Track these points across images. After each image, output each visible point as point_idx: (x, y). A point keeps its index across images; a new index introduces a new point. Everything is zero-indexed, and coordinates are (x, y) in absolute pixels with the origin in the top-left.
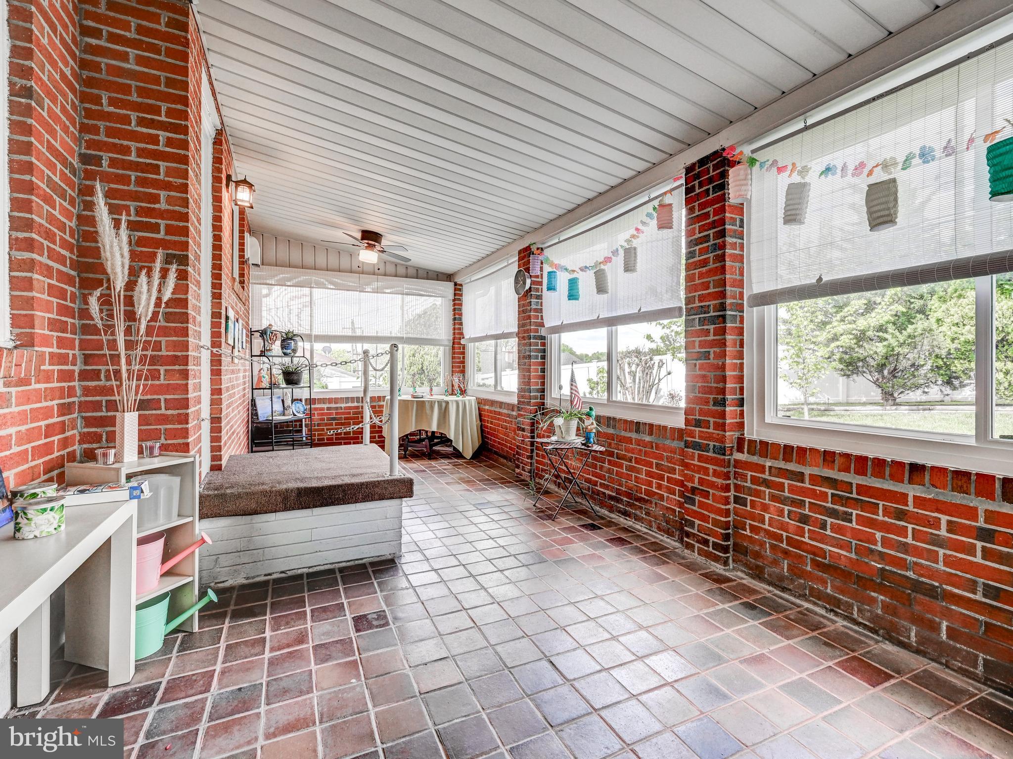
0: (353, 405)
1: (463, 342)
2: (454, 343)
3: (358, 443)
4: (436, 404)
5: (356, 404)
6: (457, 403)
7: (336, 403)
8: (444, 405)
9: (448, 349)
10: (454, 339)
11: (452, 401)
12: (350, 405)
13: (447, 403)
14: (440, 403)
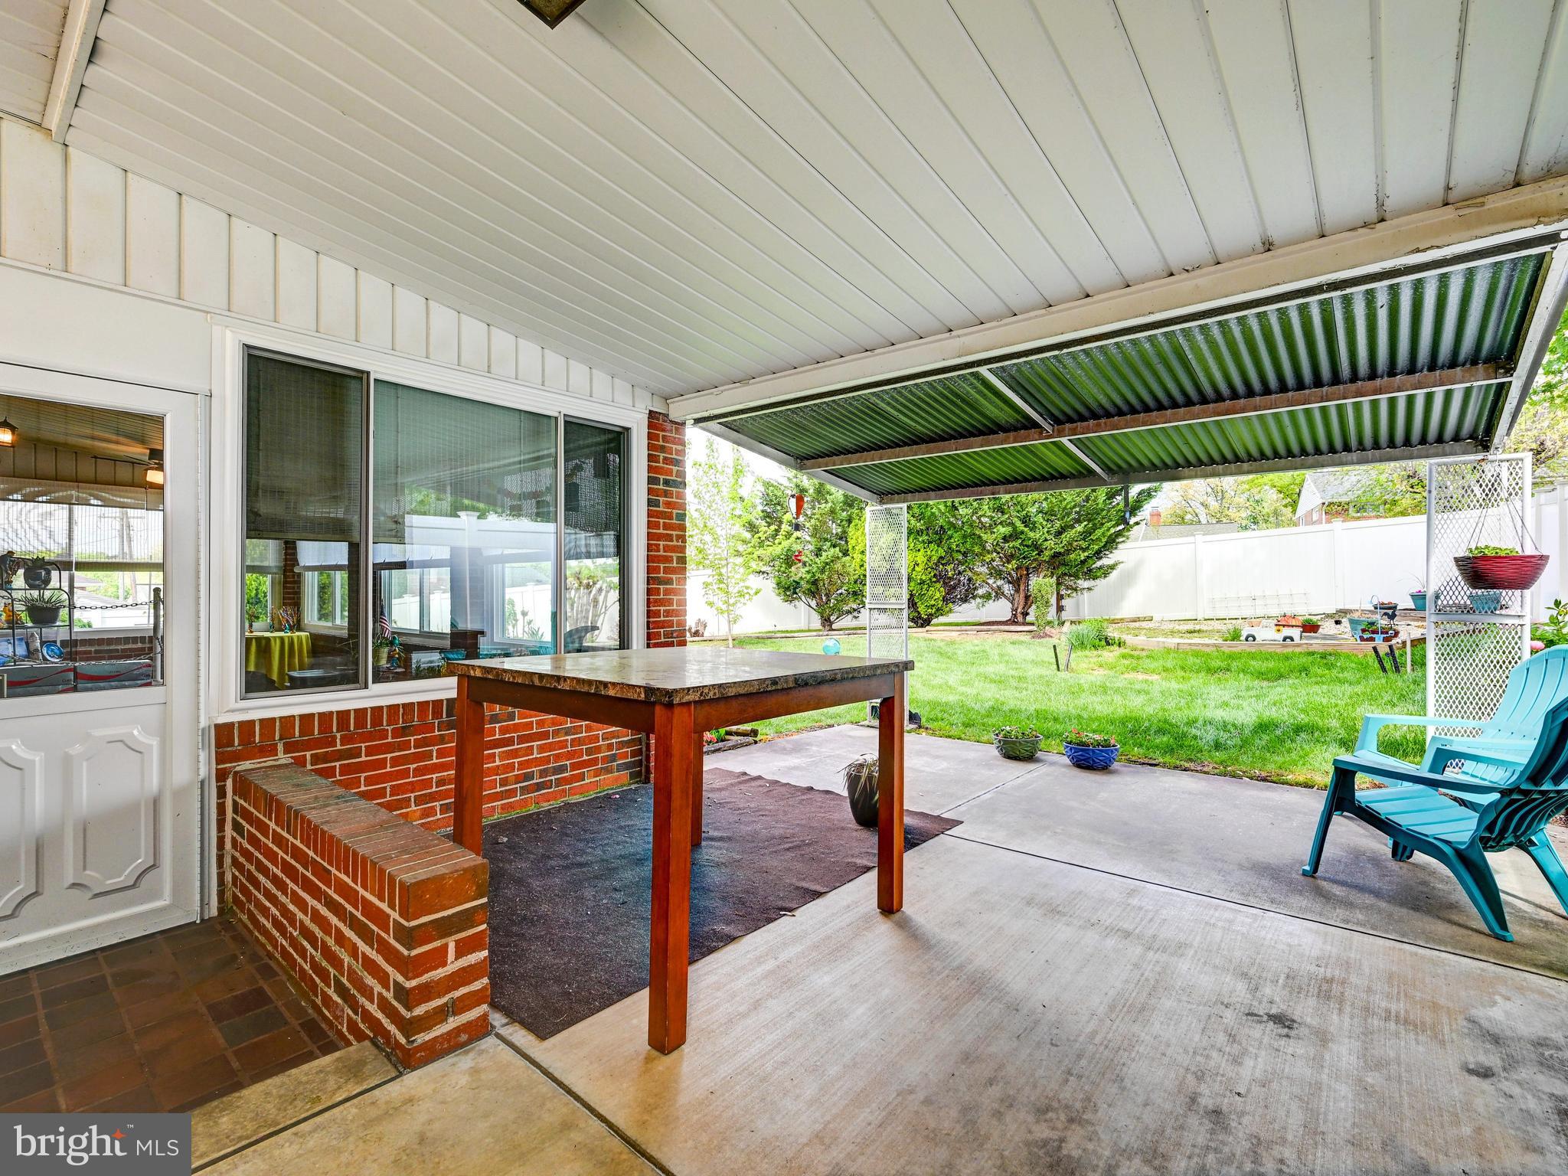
0: (134, 646)
1: (296, 570)
2: (285, 571)
3: (149, 684)
4: (254, 642)
5: (140, 645)
6: (282, 639)
7: (108, 644)
8: (263, 642)
9: (279, 577)
10: (285, 566)
11: (275, 638)
12: (130, 646)
13: (268, 639)
14: (258, 639)
